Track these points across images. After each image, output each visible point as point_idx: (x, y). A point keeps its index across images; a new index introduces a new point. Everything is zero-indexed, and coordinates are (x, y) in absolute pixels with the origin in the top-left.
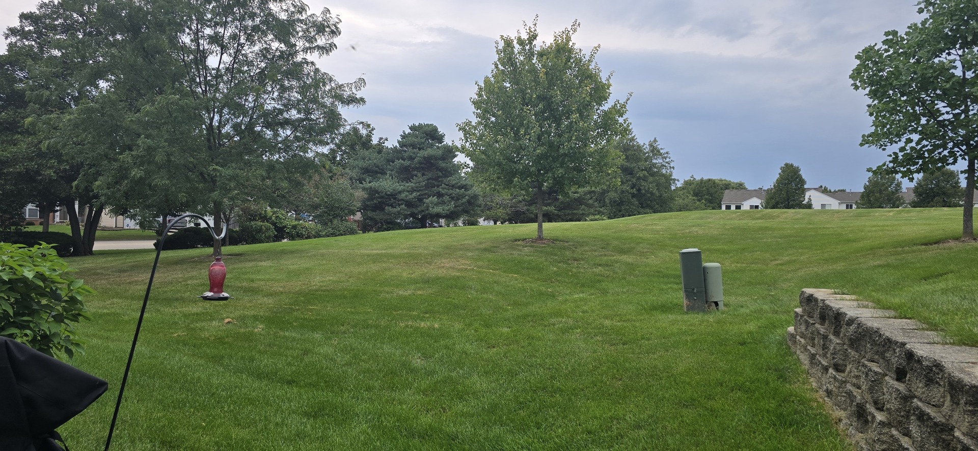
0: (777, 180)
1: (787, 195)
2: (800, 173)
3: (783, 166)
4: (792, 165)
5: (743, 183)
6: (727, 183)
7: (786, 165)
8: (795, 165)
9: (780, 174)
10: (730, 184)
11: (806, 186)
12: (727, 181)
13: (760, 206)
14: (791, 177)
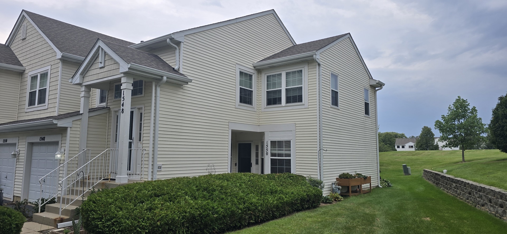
0: (421, 134)
1: (426, 141)
2: (431, 131)
3: (423, 127)
4: (427, 127)
5: (404, 134)
6: (396, 134)
7: (425, 127)
8: (429, 127)
9: (422, 131)
10: (397, 135)
11: (434, 137)
12: (395, 133)
13: (414, 146)
14: (428, 133)
